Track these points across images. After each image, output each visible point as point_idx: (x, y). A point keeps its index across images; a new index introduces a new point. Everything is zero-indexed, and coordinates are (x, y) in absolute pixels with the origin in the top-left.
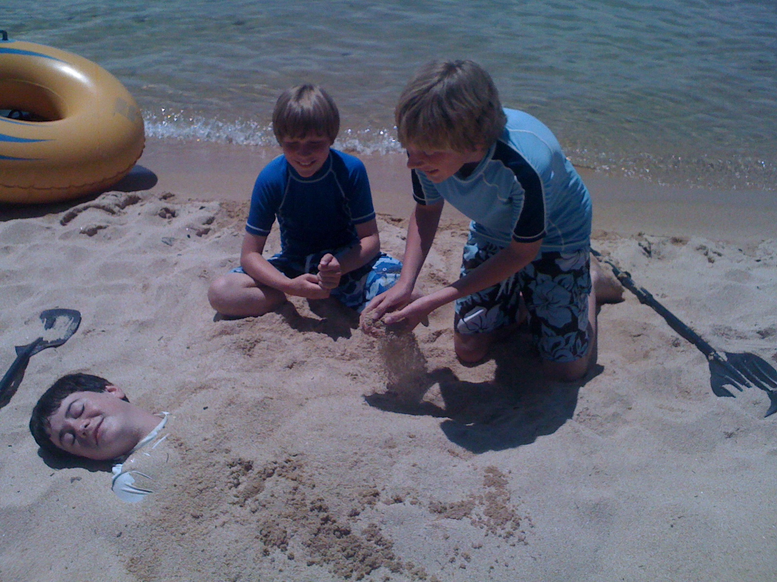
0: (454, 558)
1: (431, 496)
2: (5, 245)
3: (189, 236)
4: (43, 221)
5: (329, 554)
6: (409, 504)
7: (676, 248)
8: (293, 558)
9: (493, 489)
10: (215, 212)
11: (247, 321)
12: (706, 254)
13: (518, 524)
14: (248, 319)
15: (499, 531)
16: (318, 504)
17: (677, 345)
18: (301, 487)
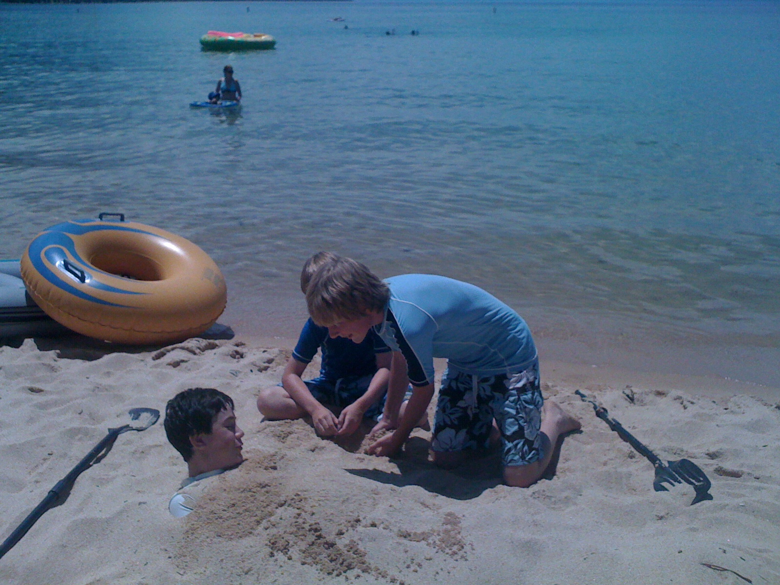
0: (409, 565)
1: (400, 526)
2: (106, 370)
3: (251, 371)
4: (138, 356)
5: (318, 558)
6: (382, 529)
7: (659, 399)
8: (291, 559)
9: (449, 527)
10: (274, 355)
11: (286, 422)
12: (682, 404)
13: (463, 547)
14: (286, 421)
15: (447, 550)
16: (314, 527)
17: (632, 457)
18: (303, 513)
